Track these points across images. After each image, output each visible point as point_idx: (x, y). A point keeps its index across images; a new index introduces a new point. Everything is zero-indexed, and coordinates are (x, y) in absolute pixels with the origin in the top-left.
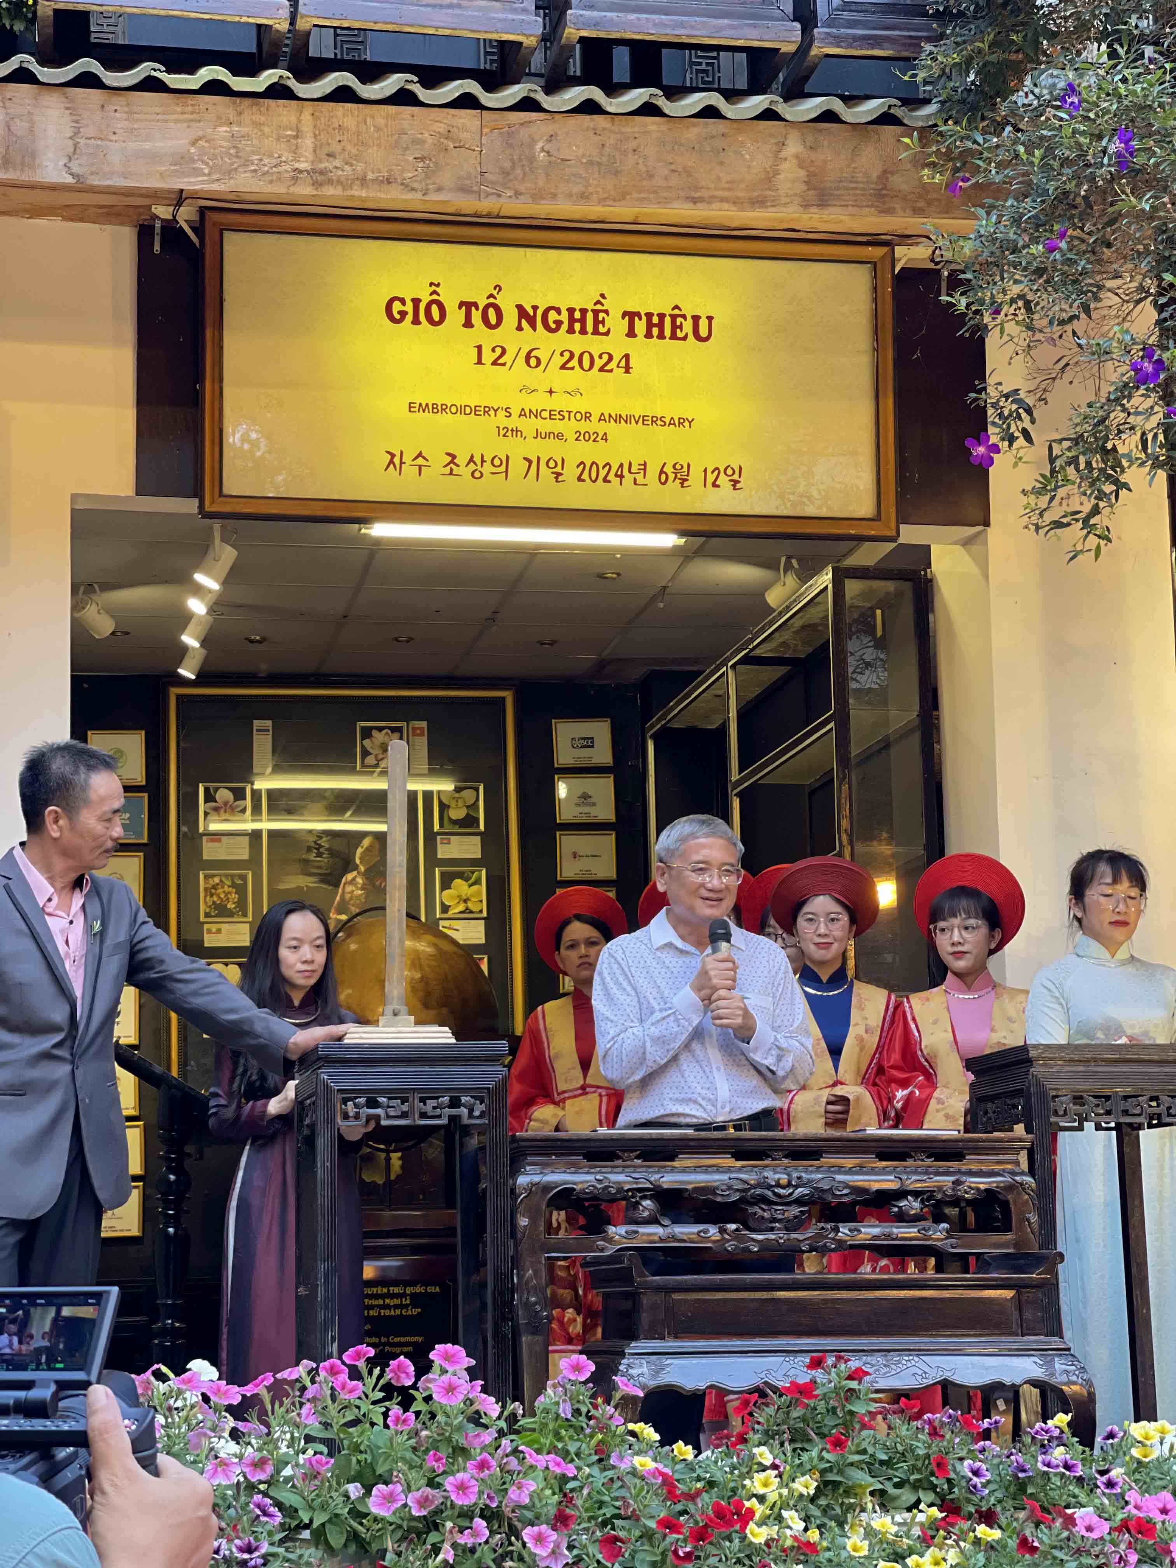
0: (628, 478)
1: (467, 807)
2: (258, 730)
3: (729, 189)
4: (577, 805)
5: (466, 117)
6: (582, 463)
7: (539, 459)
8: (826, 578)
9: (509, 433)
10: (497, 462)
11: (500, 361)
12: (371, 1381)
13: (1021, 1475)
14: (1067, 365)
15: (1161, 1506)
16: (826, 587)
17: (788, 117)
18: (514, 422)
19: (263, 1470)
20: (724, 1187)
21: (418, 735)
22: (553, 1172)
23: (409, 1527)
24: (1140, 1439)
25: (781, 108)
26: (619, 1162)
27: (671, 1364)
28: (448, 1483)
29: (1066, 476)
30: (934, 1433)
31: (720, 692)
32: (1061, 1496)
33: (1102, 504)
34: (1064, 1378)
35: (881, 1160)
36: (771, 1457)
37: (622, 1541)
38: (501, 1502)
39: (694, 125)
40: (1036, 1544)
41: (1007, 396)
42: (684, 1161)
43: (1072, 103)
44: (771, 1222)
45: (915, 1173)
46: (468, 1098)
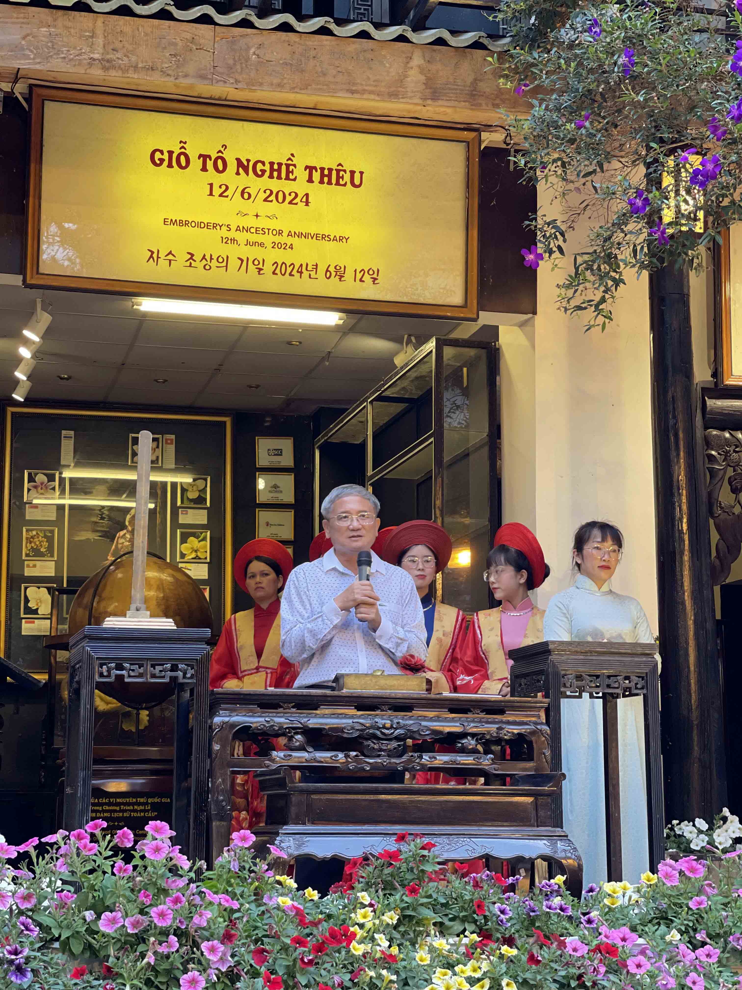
0: (306, 274)
1: (199, 491)
2: (65, 437)
3: (376, 86)
4: (270, 492)
5: (204, 29)
6: (276, 263)
7: (248, 259)
8: (431, 345)
9: (229, 242)
10: (220, 260)
11: (224, 194)
12: (104, 844)
13: (532, 914)
14: (588, 205)
15: (622, 936)
16: (431, 351)
17: (414, 40)
18: (232, 234)
19: (29, 901)
20: (349, 728)
21: (169, 444)
22: (237, 715)
23: (125, 940)
24: (610, 892)
25: (410, 34)
26: (281, 710)
27: (308, 841)
28: (153, 912)
29: (585, 277)
30: (477, 885)
31: (363, 419)
32: (557, 929)
33: (607, 296)
34: (563, 855)
35: (452, 713)
36: (369, 899)
37: (267, 952)
38: (188, 925)
39: (354, 43)
40: (539, 958)
41: (549, 224)
42: (324, 710)
43: (596, 32)
44: (379, 751)
45: (473, 721)
46: (183, 666)
